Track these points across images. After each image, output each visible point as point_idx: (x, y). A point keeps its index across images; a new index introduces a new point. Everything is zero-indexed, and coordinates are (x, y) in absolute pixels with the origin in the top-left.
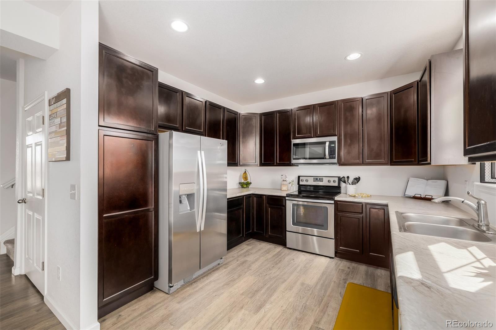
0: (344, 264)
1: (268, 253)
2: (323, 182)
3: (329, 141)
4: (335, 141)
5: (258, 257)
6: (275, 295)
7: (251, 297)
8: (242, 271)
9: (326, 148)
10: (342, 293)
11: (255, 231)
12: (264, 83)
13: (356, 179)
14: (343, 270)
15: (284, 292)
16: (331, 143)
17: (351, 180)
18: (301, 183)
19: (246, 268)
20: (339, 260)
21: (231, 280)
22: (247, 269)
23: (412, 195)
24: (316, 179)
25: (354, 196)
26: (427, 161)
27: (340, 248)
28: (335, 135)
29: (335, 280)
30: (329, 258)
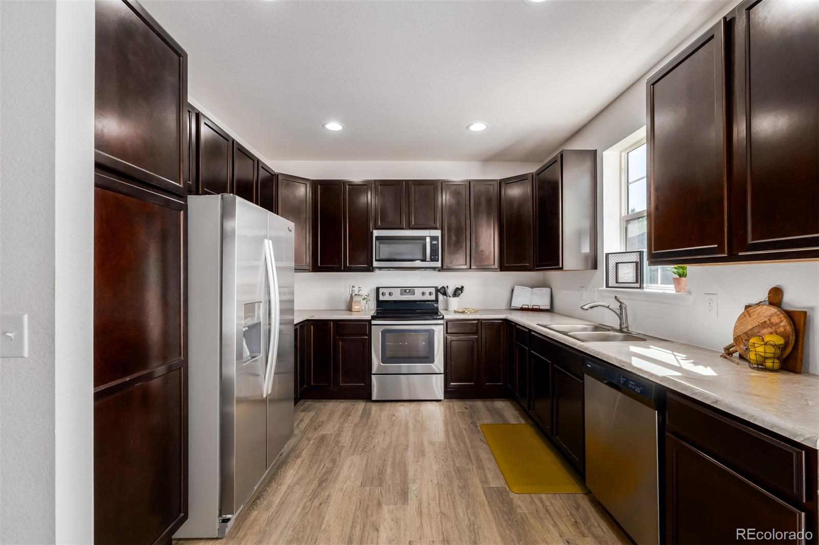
0: (457, 405)
1: (349, 415)
2: (414, 294)
3: (430, 236)
4: (438, 237)
5: (338, 425)
6: (410, 470)
7: (380, 485)
8: (332, 452)
9: (427, 245)
10: (482, 439)
11: (312, 384)
12: (341, 130)
13: (457, 289)
14: (463, 413)
15: (418, 462)
16: (433, 238)
17: (450, 291)
18: (381, 298)
19: (334, 447)
20: (448, 401)
21: (326, 472)
22: (337, 447)
23: (519, 306)
24: (405, 290)
25: (463, 312)
26: (558, 265)
27: (451, 384)
28: (436, 228)
29: (464, 427)
30: (435, 402)
